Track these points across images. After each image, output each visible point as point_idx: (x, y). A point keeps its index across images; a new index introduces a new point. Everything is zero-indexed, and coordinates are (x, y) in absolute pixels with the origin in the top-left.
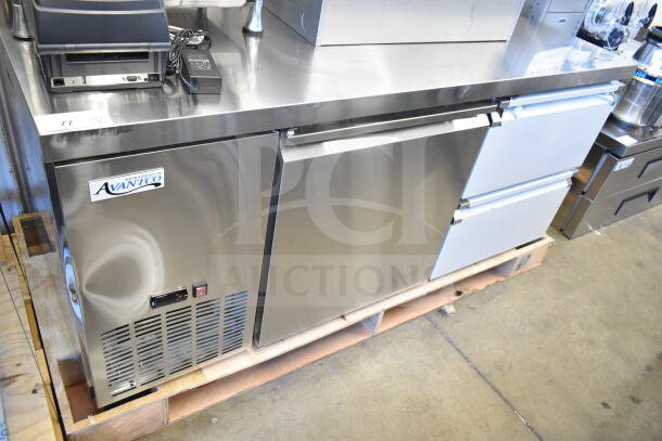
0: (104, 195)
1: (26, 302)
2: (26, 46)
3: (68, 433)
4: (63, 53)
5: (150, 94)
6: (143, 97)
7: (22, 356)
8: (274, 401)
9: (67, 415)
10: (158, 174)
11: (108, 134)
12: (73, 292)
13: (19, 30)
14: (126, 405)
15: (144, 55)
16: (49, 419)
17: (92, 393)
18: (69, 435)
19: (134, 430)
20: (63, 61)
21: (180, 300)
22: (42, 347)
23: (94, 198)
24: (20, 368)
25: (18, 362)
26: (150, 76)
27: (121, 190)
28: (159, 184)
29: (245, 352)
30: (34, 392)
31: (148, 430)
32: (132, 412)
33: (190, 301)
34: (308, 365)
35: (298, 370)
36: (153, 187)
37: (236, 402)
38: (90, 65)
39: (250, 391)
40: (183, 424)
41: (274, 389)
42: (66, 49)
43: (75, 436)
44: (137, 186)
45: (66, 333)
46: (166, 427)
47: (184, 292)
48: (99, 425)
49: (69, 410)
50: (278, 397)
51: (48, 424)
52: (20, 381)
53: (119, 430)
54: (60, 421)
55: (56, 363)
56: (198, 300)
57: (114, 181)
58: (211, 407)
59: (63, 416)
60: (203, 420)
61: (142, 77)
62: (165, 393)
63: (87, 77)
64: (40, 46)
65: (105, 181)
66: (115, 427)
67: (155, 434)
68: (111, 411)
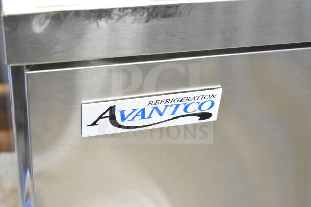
10: (209, 98)
11: (129, 19)
27: (138, 122)
28: (208, 115)
44: (167, 115)
57: (127, 104)
65: (111, 104)
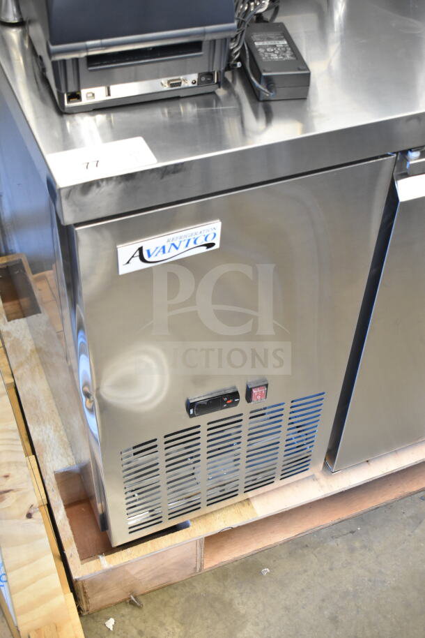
0: (137, 265)
1: (7, 386)
2: (14, 34)
3: (75, 577)
4: (84, 55)
5: (199, 105)
6: (189, 110)
7: (9, 464)
8: (352, 550)
9: (71, 551)
10: (212, 230)
12: (87, 395)
13: (6, 10)
14: (149, 543)
15: (195, 46)
16: (51, 557)
17: (103, 524)
18: (76, 581)
19: (158, 577)
20: (83, 66)
21: (228, 406)
22: (34, 453)
23: (123, 270)
24: (9, 480)
25: (5, 472)
26: (200, 75)
29: (313, 478)
30: (29, 516)
31: (175, 578)
32: (156, 555)
33: (243, 407)
34: (402, 498)
35: (388, 506)
36: (204, 249)
37: (297, 546)
38: (119, 69)
39: (317, 532)
40: (222, 573)
41: (352, 532)
42: (87, 49)
43: (83, 582)
45: (62, 433)
46: (198, 576)
47: (235, 395)
48: (113, 569)
49: (74, 545)
50: (357, 544)
51: (50, 563)
52: (10, 499)
53: (138, 576)
54: (63, 558)
55: (53, 476)
56: (254, 405)
57: (151, 244)
58: (261, 552)
59: (68, 552)
60: (249, 569)
61: (190, 80)
62: (200, 529)
63: (113, 88)
64: (53, 48)
65: (139, 245)
66: (133, 572)
67: (183, 584)
68: (129, 550)
